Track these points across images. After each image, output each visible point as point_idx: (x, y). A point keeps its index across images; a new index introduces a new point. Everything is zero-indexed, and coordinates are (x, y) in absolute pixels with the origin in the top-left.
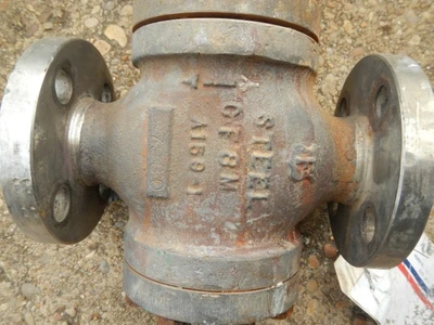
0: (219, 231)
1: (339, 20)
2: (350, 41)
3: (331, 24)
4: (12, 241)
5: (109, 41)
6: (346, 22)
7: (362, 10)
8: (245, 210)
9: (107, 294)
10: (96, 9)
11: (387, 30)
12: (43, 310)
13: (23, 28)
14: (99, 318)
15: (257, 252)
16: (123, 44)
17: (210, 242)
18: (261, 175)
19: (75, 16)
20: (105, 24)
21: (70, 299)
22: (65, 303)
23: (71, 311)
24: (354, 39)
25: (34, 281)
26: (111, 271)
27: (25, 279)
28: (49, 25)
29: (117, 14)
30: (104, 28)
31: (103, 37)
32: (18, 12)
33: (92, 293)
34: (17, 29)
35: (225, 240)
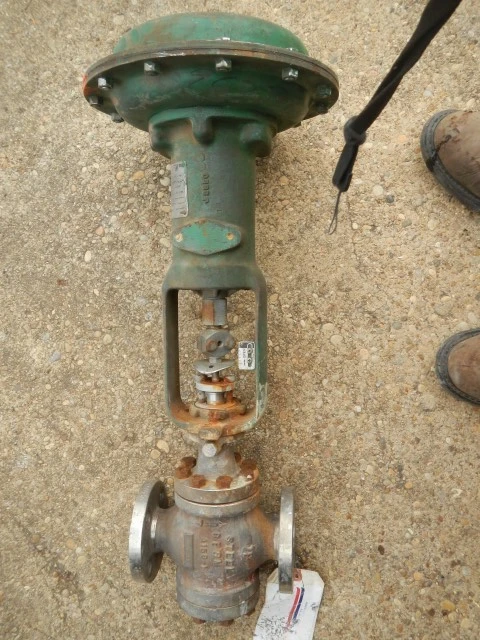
0: (215, 582)
1: (289, 431)
2: (296, 445)
3: (285, 435)
4: (115, 566)
5: (159, 450)
6: (294, 433)
7: (303, 425)
8: (225, 574)
9: (168, 595)
10: (152, 431)
11: (318, 437)
12: (135, 604)
13: (112, 445)
14: (164, 608)
15: (231, 590)
16: (167, 451)
17: (212, 587)
18: (231, 561)
19: (140, 436)
20: (157, 440)
21: (148, 598)
22: (146, 600)
23: (149, 604)
24: (298, 443)
25: (128, 588)
26: (169, 581)
27: (124, 587)
28: (126, 443)
29: (163, 433)
30: (156, 442)
31: (156, 448)
32: (109, 436)
33: (160, 594)
34: (110, 446)
35: (218, 586)
